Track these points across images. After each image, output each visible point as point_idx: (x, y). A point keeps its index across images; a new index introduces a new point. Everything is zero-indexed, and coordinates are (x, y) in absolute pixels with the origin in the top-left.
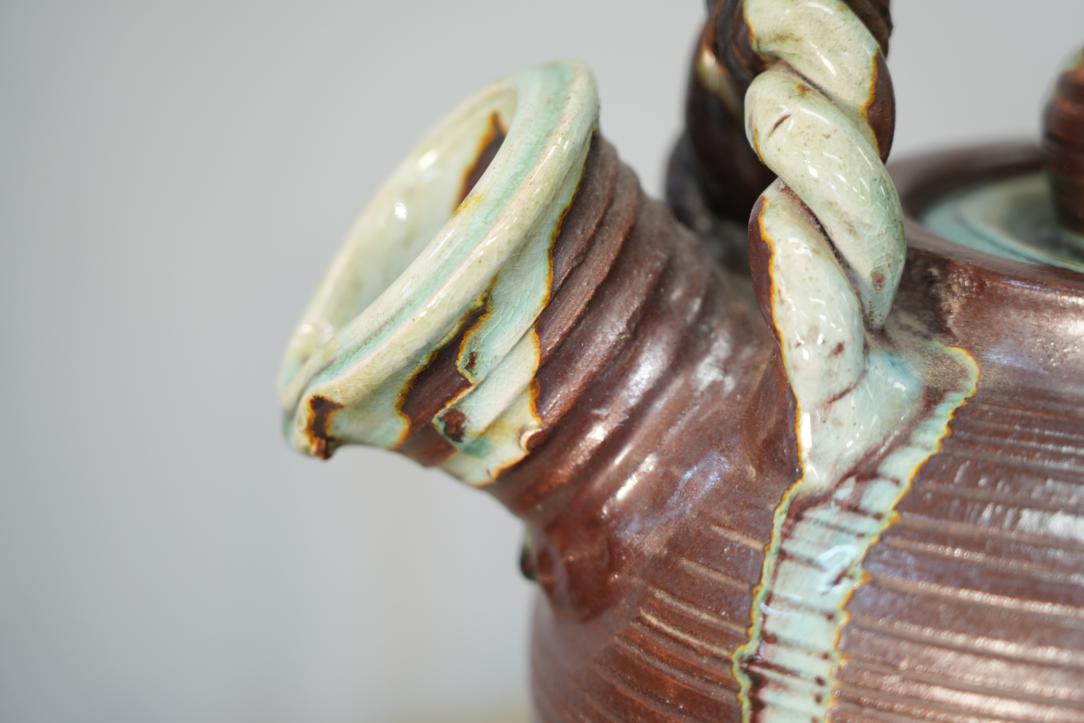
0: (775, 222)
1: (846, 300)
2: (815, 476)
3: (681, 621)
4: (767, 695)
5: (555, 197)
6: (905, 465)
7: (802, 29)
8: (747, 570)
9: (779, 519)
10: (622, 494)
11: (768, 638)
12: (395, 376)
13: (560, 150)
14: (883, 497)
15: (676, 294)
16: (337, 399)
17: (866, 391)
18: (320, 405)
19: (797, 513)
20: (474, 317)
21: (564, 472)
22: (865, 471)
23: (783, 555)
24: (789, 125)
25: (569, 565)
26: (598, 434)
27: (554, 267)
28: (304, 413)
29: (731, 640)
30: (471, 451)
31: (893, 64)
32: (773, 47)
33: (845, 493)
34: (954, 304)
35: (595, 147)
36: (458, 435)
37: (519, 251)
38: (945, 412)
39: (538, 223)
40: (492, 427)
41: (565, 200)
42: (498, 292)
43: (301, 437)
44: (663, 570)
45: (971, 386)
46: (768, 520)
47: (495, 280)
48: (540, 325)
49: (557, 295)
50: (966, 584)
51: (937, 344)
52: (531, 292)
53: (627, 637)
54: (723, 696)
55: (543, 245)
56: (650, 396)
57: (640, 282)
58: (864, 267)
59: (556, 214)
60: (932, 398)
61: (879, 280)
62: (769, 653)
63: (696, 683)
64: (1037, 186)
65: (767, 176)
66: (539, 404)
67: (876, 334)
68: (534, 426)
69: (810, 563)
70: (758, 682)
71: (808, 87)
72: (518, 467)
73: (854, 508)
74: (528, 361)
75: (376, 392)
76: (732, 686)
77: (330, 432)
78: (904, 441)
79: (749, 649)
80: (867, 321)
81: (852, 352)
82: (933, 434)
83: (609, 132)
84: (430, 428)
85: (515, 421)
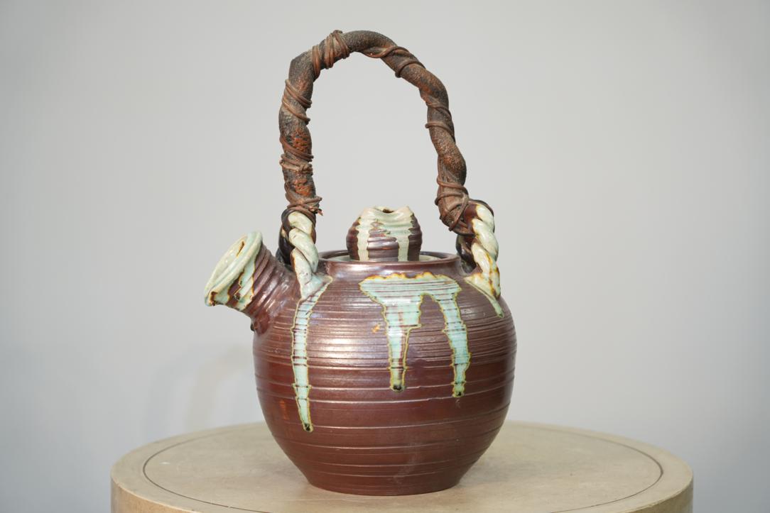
0: (295, 254)
1: (308, 266)
2: (304, 297)
3: (281, 326)
4: (296, 334)
5: (255, 252)
6: (319, 294)
7: (298, 221)
8: (292, 314)
9: (298, 305)
10: (270, 307)
11: (296, 325)
12: (227, 286)
13: (255, 245)
14: (315, 299)
15: (277, 272)
16: (217, 291)
17: (311, 283)
18: (213, 294)
19: (301, 304)
20: (241, 274)
21: (259, 304)
22: (312, 296)
23: (298, 310)
24: (297, 237)
25: (260, 323)
26: (264, 297)
27: (255, 265)
28: (210, 296)
29: (290, 326)
30: (241, 302)
31: (316, 229)
32: (293, 225)
33: (309, 299)
34: (328, 269)
35: (262, 245)
36: (239, 298)
37: (249, 262)
38: (326, 285)
39: (252, 256)
40: (246, 296)
41: (257, 253)
42: (246, 269)
43: (209, 301)
44: (278, 319)
45: (331, 281)
46: (296, 306)
47: (245, 267)
48: (253, 276)
49: (256, 270)
50: (329, 310)
51: (326, 276)
52: (252, 269)
53: (272, 332)
54: (289, 336)
55: (253, 261)
56: (274, 290)
57: (272, 268)
58: (311, 261)
59: (255, 255)
60: (324, 284)
61: (314, 263)
62: (297, 327)
63: (284, 335)
64: (348, 256)
65: (293, 247)
66: (253, 291)
67: (314, 273)
68: (253, 295)
69: (303, 311)
70: (295, 332)
71: (299, 230)
72: (250, 304)
73: (310, 301)
74: (252, 282)
75: (224, 289)
76: (290, 334)
77: (215, 300)
78: (319, 290)
79: (293, 327)
80: (312, 271)
81: (309, 275)
82: (324, 289)
83: (265, 243)
84: (233, 297)
85: (249, 295)
